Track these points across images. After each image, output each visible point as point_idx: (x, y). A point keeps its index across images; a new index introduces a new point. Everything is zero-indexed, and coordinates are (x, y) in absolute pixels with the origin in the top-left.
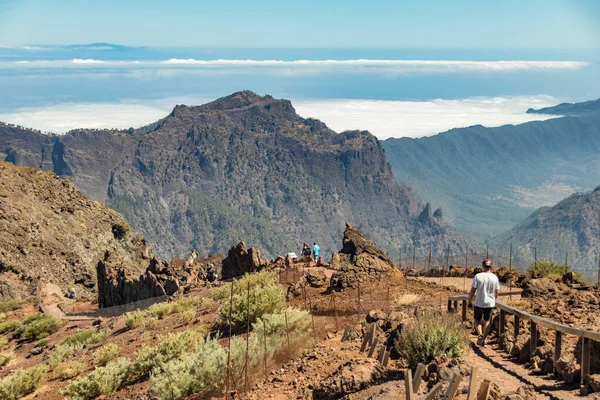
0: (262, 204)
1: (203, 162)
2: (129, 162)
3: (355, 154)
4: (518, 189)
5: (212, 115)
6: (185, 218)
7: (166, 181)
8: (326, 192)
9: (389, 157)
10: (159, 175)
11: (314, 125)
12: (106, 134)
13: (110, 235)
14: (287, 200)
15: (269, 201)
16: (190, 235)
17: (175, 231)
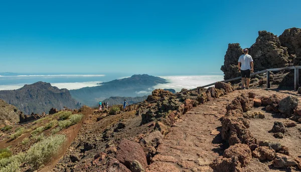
0: (44, 104)
1: (31, 96)
2: (14, 96)
3: (64, 93)
4: (96, 99)
5: (33, 86)
6: (27, 108)
7: (23, 100)
8: (58, 101)
9: (71, 93)
10: (21, 99)
11: (55, 88)
12: (8, 91)
13: (13, 111)
14: (50, 103)
15: (46, 103)
16: (28, 111)
17: (25, 110)
